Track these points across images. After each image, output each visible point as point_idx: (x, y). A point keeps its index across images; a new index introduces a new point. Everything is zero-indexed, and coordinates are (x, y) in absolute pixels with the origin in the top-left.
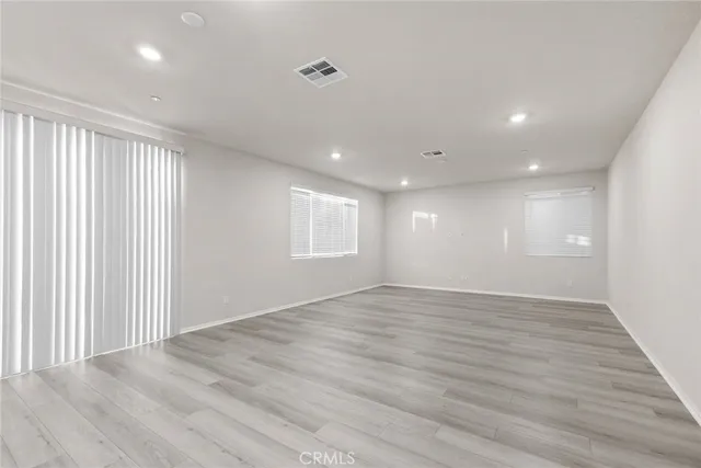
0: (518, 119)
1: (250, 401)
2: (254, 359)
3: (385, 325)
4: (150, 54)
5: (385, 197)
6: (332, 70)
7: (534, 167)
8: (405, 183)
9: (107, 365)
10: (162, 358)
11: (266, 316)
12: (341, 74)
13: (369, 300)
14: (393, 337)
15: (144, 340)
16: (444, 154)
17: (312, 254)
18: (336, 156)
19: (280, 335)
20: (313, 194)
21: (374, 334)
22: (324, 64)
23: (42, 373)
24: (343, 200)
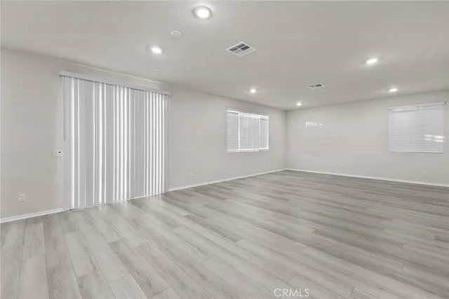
0: (372, 62)
1: (204, 225)
2: (205, 206)
3: (283, 193)
4: (156, 50)
5: (287, 113)
6: (247, 47)
7: (394, 90)
8: (299, 104)
9: (136, 203)
10: (161, 202)
11: (213, 185)
12: (252, 49)
13: (276, 178)
14: (286, 200)
15: (152, 193)
16: (323, 86)
17: (239, 150)
18: (253, 91)
19: (220, 195)
20: (240, 114)
21: (275, 198)
22: (243, 45)
23: (110, 205)
24: (259, 116)
